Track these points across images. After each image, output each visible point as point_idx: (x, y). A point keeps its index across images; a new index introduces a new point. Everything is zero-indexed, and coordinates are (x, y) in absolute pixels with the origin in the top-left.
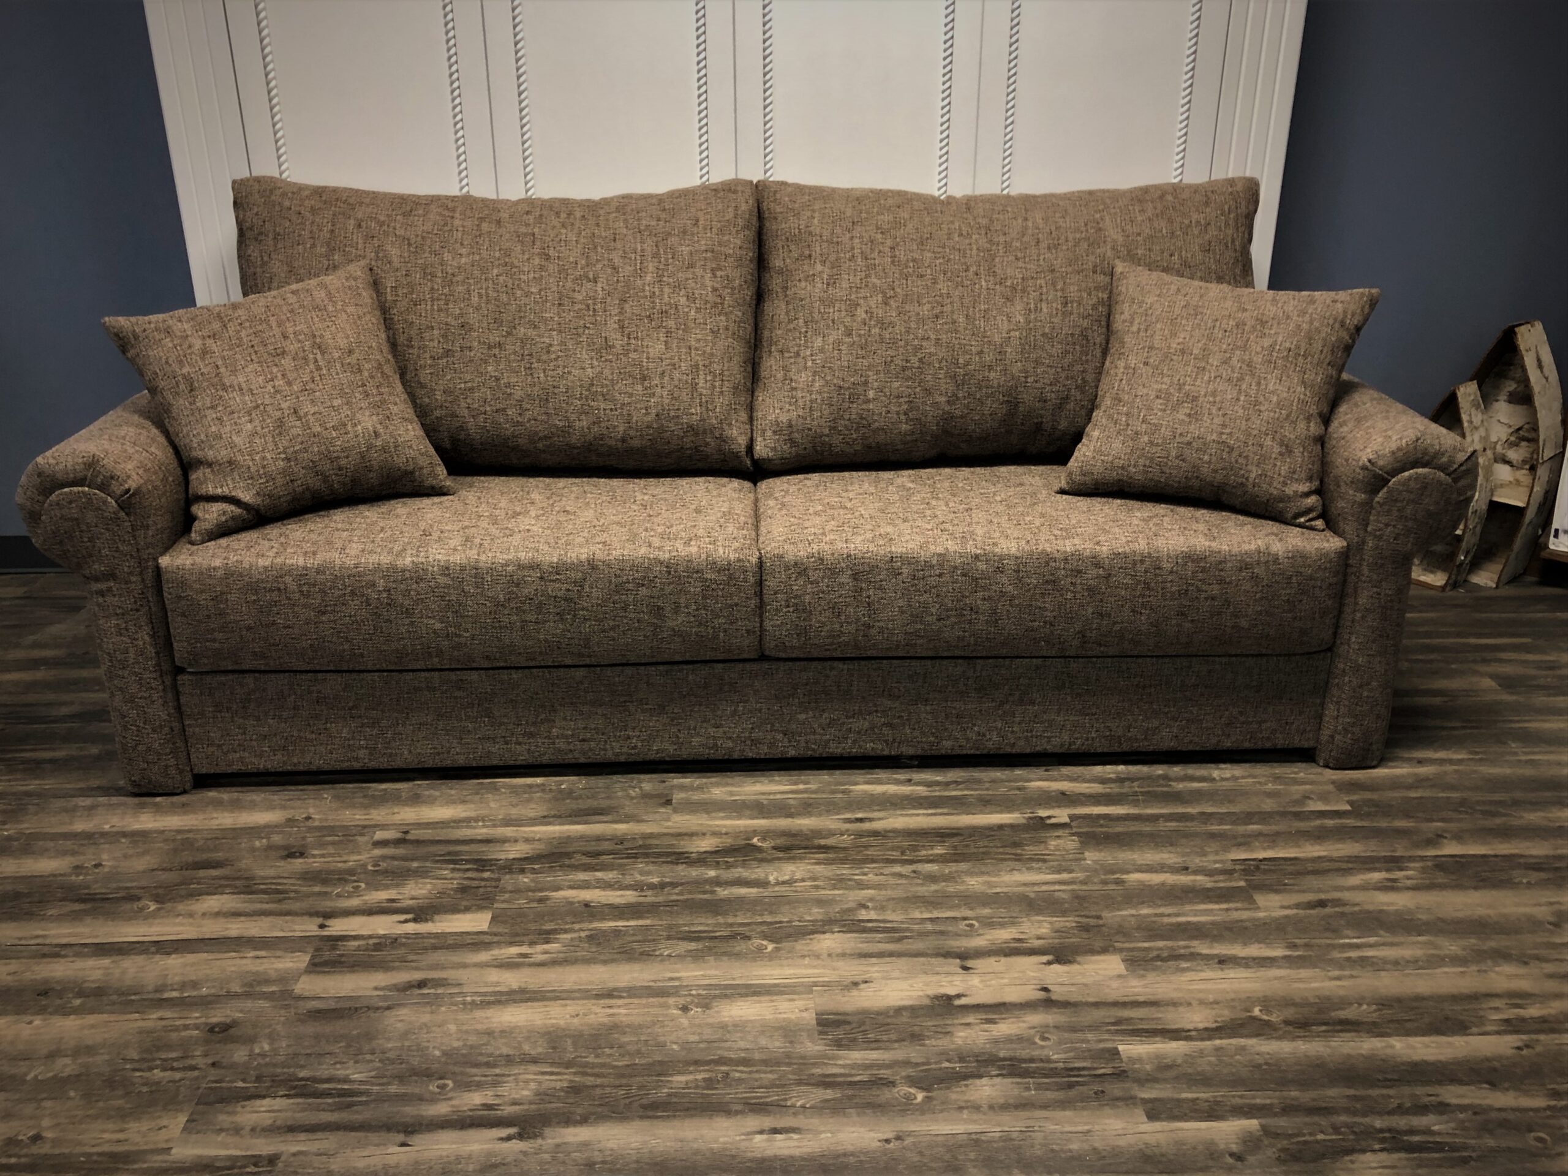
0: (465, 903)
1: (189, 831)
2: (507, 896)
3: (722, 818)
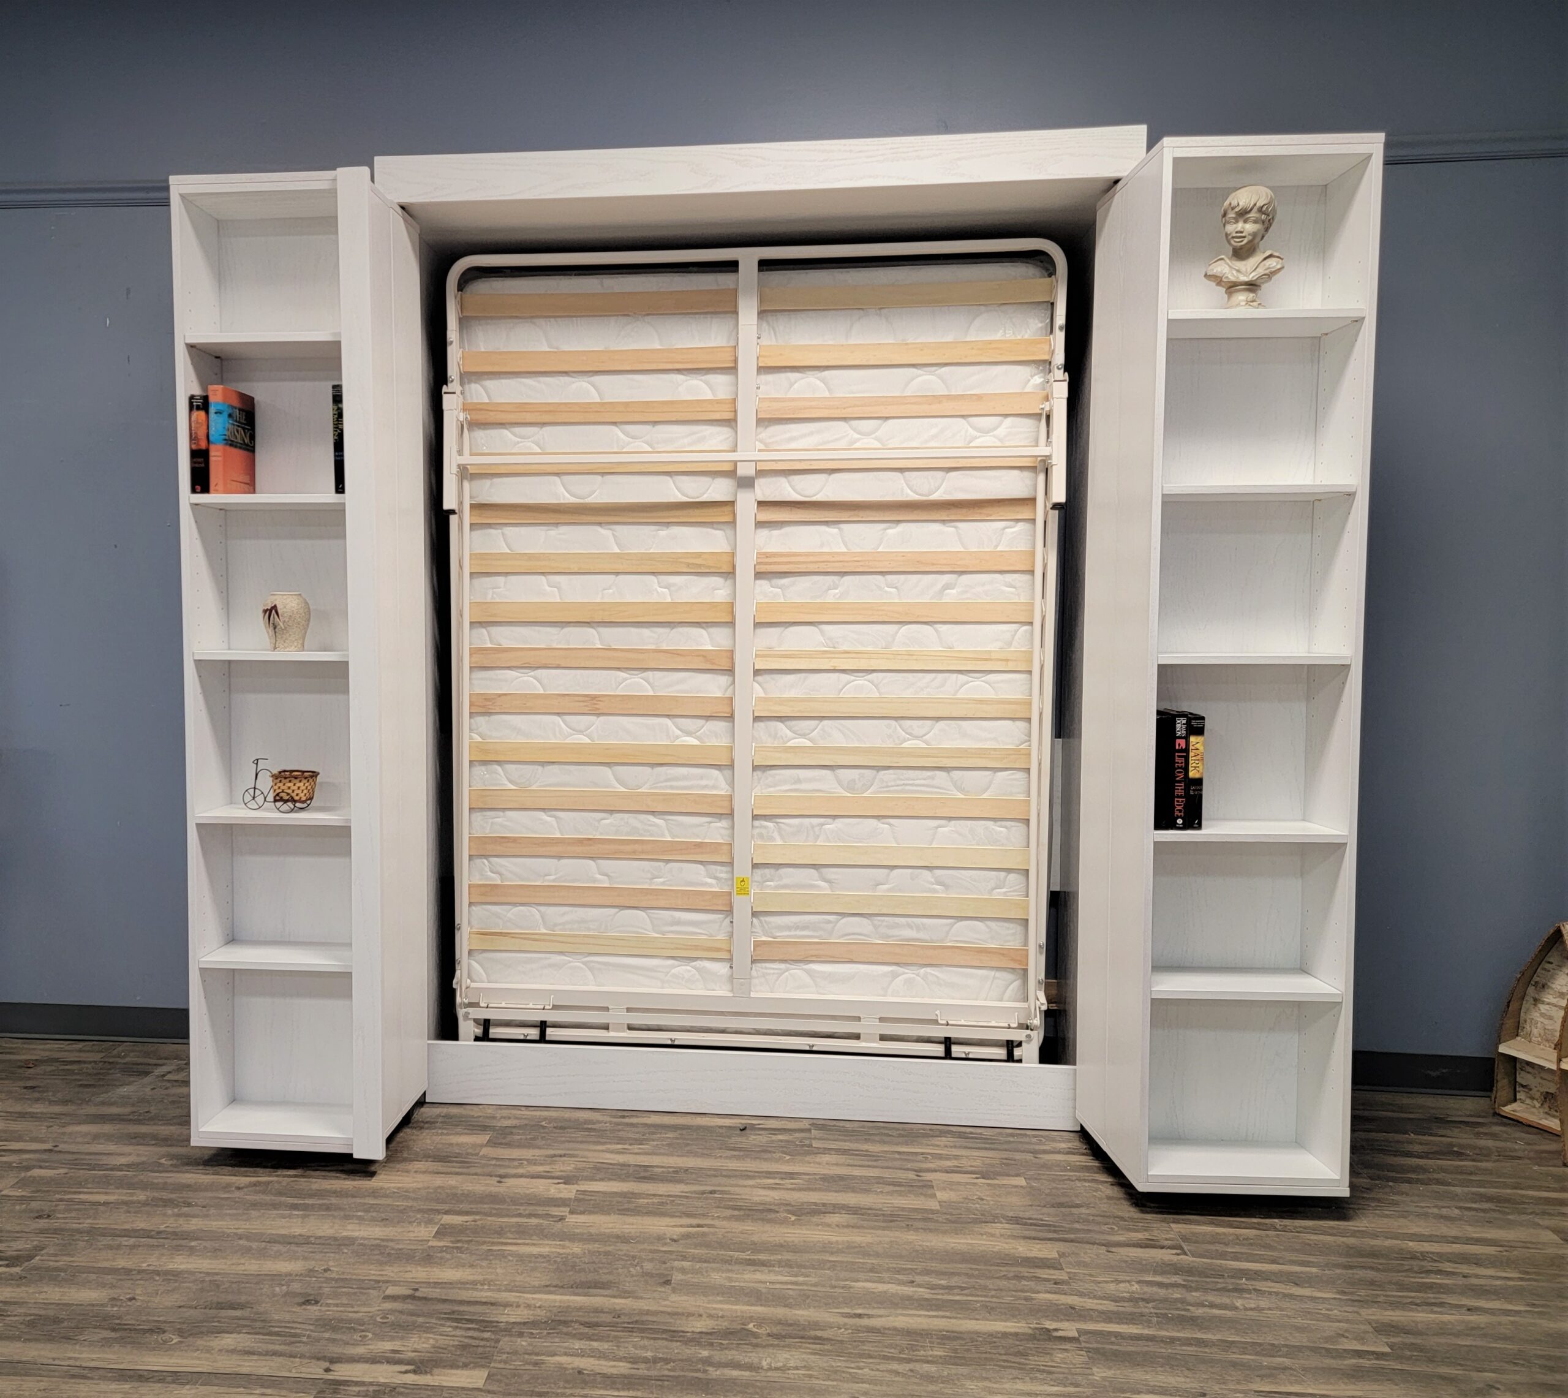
0: (463, 1360)
1: (217, 1274)
2: (504, 1356)
3: (721, 1302)
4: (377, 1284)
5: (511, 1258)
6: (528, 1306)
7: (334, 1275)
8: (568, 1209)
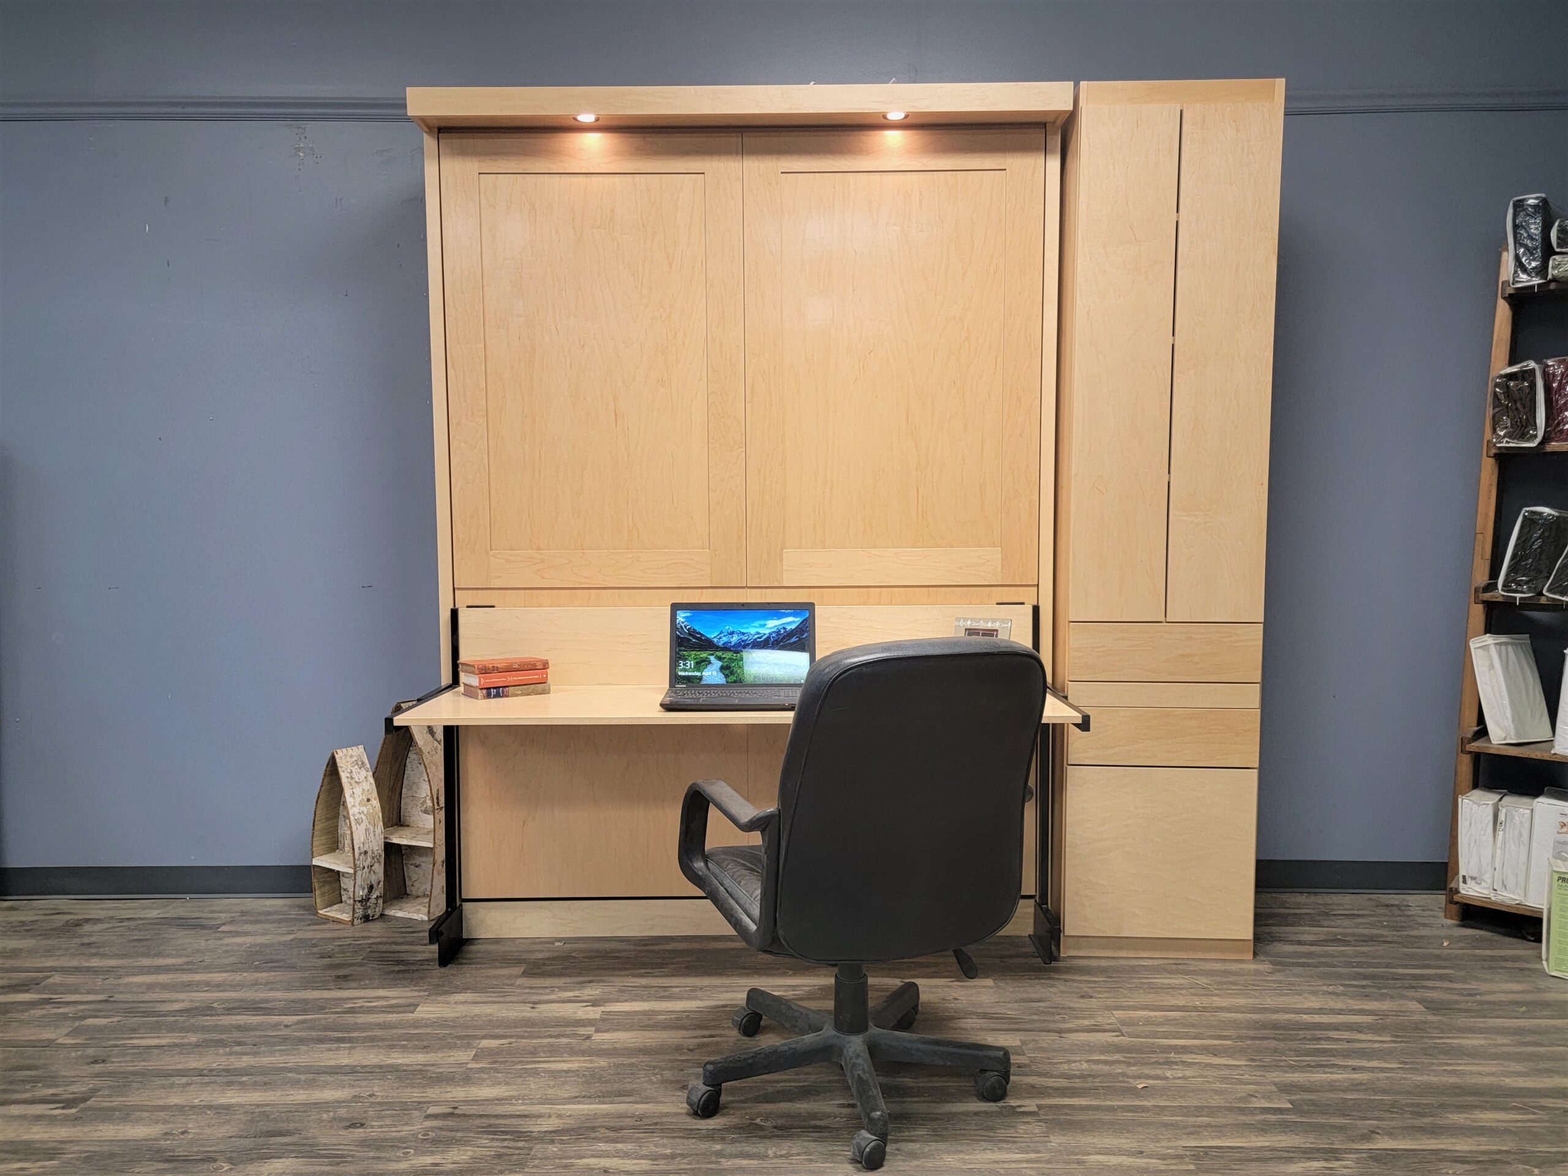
1: (267, 1105)
2: (537, 1162)
4: (419, 1105)
5: (543, 1075)
6: (559, 1116)
7: (379, 1100)
8: (593, 1029)
